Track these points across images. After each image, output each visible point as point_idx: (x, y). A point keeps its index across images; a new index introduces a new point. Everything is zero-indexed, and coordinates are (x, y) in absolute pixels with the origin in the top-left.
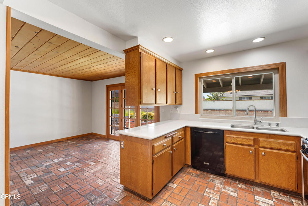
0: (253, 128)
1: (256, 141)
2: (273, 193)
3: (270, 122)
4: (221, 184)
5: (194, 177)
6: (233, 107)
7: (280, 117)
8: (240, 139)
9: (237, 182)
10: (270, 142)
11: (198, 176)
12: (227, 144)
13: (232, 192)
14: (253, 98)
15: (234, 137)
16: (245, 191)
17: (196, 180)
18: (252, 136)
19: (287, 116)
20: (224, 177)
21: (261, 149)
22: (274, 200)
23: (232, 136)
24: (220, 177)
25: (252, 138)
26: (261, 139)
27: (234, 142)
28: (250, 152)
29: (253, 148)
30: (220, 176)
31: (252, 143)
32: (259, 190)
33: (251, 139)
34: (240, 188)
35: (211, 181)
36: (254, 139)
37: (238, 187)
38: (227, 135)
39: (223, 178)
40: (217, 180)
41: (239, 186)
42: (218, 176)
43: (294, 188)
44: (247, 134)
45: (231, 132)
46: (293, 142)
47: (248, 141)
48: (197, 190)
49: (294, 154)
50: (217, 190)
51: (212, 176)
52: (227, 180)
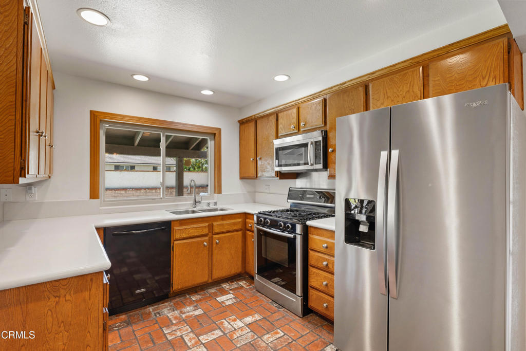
1: (211, 227)
2: (225, 285)
4: (174, 311)
5: (125, 328)
8: (193, 230)
9: (188, 296)
10: (223, 224)
11: (128, 323)
12: (176, 242)
13: (194, 310)
15: (185, 229)
16: (205, 301)
17: (134, 331)
18: (207, 222)
19: (221, 193)
20: (166, 300)
21: (214, 236)
22: (231, 292)
23: (183, 227)
24: (162, 303)
25: (207, 224)
26: (215, 224)
27: (185, 235)
28: (204, 246)
29: (207, 238)
30: (162, 302)
31: (206, 231)
32: (213, 291)
33: (205, 227)
34: (196, 301)
35: (156, 316)
36: (209, 225)
37: (194, 301)
38: (176, 228)
39: (167, 302)
40: (163, 309)
41: (194, 299)
42: (158, 303)
43: (239, 270)
44: (201, 220)
45: (182, 222)
46: (240, 220)
47: (203, 230)
48: (151, 342)
49: (240, 233)
50: (177, 321)
51: (151, 309)
52: (175, 301)
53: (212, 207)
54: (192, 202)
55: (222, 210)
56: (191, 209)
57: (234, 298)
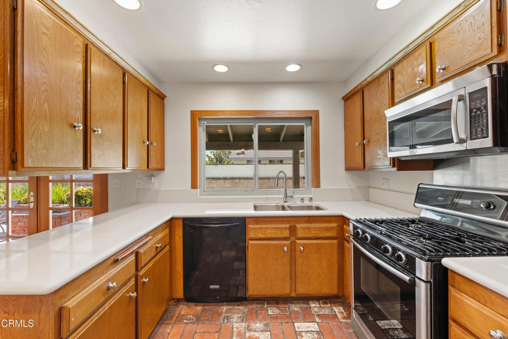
0: (283, 208)
1: (293, 230)
2: (314, 305)
3: (302, 196)
4: (242, 322)
5: (192, 325)
6: (255, 175)
7: (313, 189)
8: (270, 230)
9: (266, 306)
10: (309, 228)
11: (198, 319)
12: (251, 242)
13: (262, 331)
14: (284, 162)
15: (261, 228)
16: (280, 321)
17: (195, 333)
18: (287, 222)
19: (320, 187)
20: (244, 302)
21: (298, 241)
22: (317, 320)
23: (259, 226)
24: (238, 306)
25: (288, 226)
26: (298, 226)
27: (261, 236)
28: (284, 250)
29: (288, 242)
30: (239, 303)
31: (286, 233)
32: (296, 309)
33: (285, 228)
34: (271, 317)
35: (224, 320)
36: (290, 227)
37: (269, 315)
38: (251, 226)
39: (243, 305)
40: (234, 313)
41: (270, 313)
42: (235, 303)
43: (335, 291)
44: (280, 219)
45: (257, 220)
46: (335, 225)
47: (282, 232)
49: (335, 242)
51: (225, 308)
52: (250, 307)
53: (307, 203)
54: (283, 196)
55: (318, 208)
56: (281, 203)
57: (317, 332)
